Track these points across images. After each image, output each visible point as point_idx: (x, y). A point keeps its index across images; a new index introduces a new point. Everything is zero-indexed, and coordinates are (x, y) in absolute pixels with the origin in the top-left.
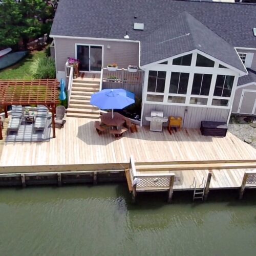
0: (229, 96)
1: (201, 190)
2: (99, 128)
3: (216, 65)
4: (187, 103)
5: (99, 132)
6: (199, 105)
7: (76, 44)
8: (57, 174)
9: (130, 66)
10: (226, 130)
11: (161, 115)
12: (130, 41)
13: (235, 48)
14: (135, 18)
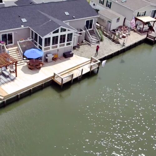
0: (71, 41)
1: (80, 76)
2: (30, 67)
3: (67, 30)
4: (58, 48)
5: (30, 69)
6: (62, 47)
7: (1, 34)
8: (31, 89)
9: (29, 38)
10: (73, 54)
11: (51, 55)
12: (24, 28)
13: (63, 22)
14: (19, 16)
